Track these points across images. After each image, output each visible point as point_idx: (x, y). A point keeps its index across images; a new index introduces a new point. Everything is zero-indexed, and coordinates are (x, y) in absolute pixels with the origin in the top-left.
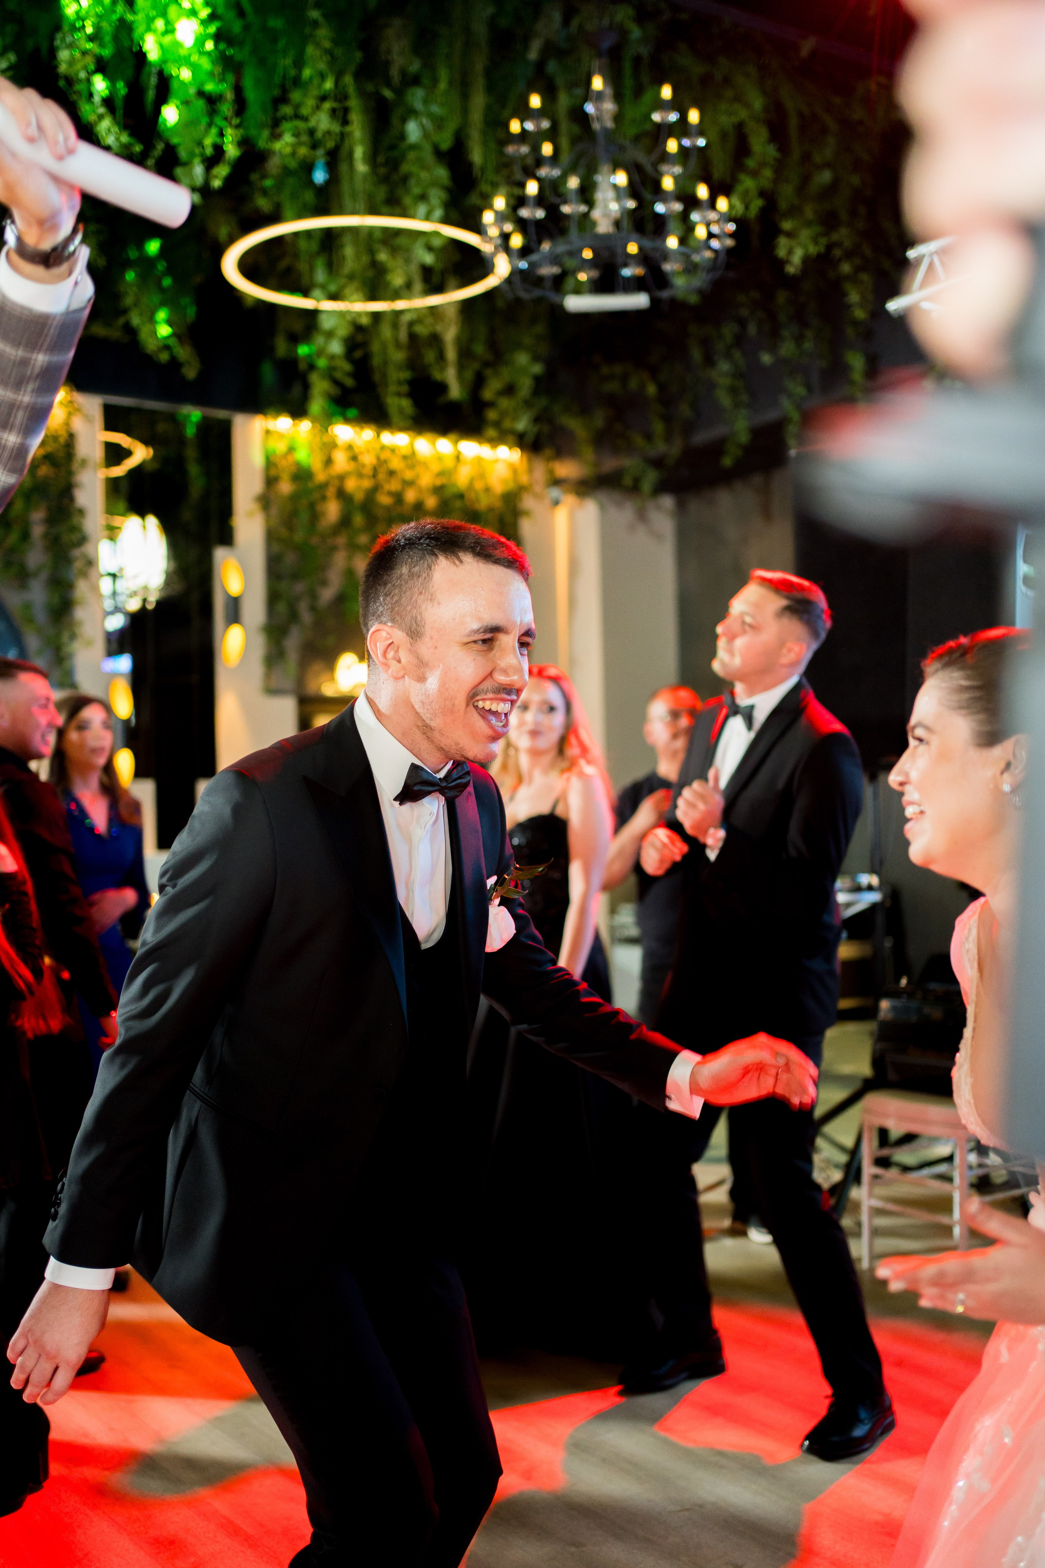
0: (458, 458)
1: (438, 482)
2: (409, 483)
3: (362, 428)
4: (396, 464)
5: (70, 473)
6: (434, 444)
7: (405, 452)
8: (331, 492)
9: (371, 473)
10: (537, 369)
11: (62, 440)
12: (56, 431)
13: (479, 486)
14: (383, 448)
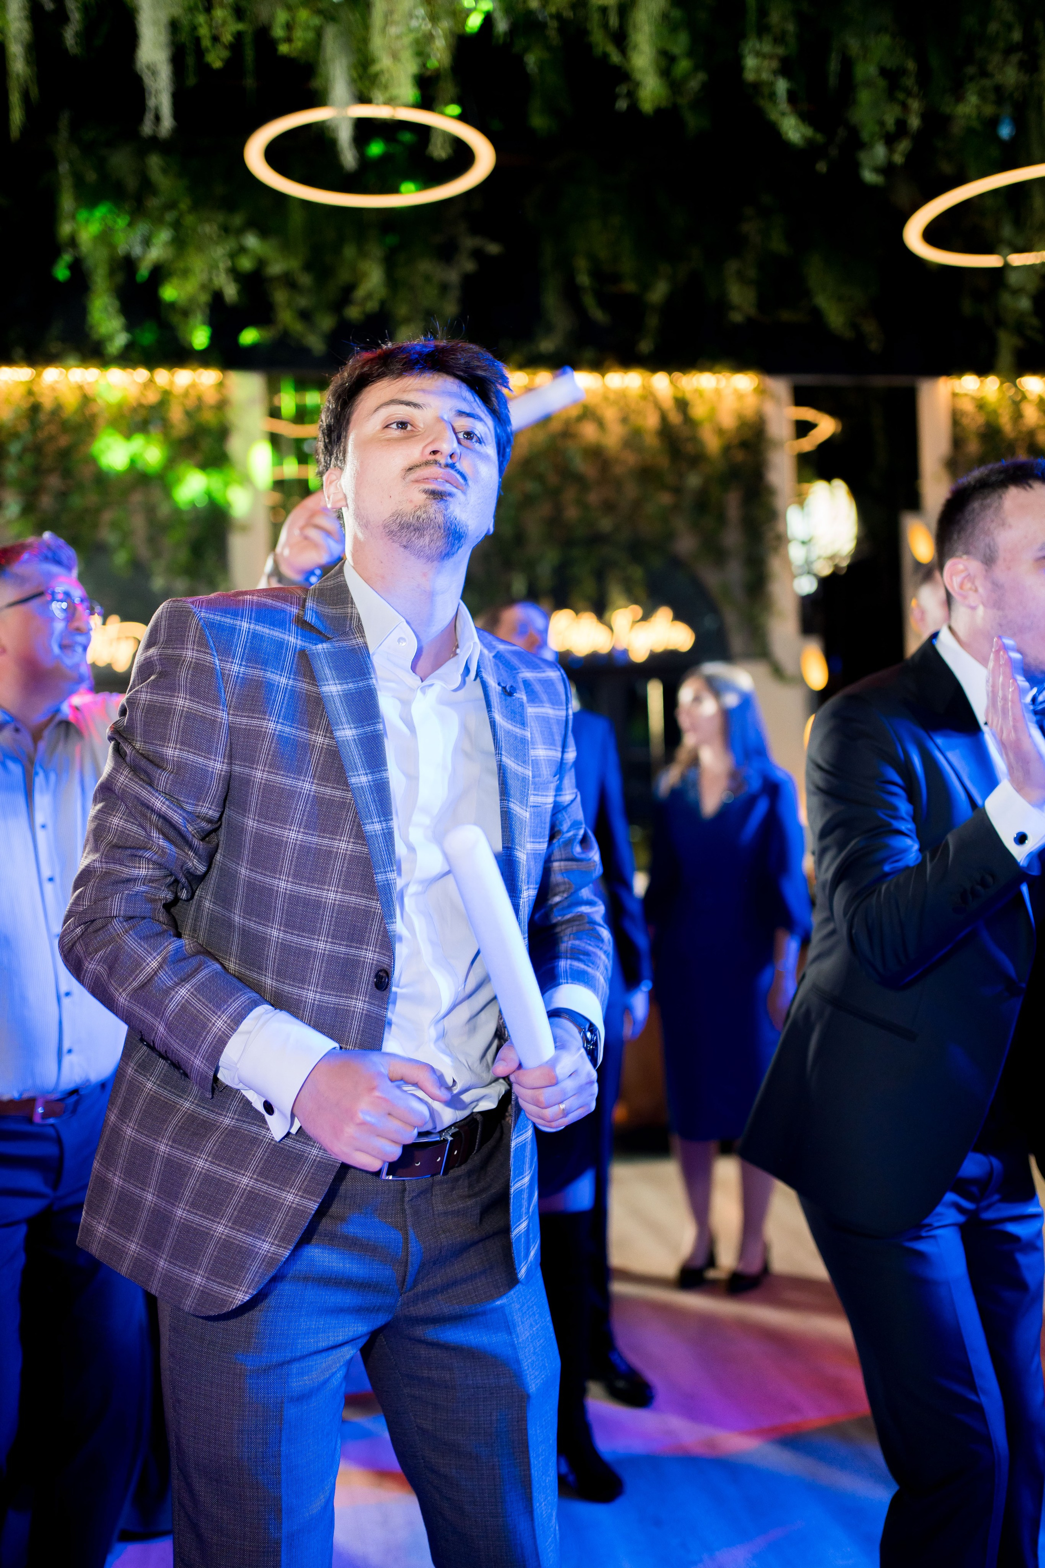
11: (754, 428)
12: (748, 417)
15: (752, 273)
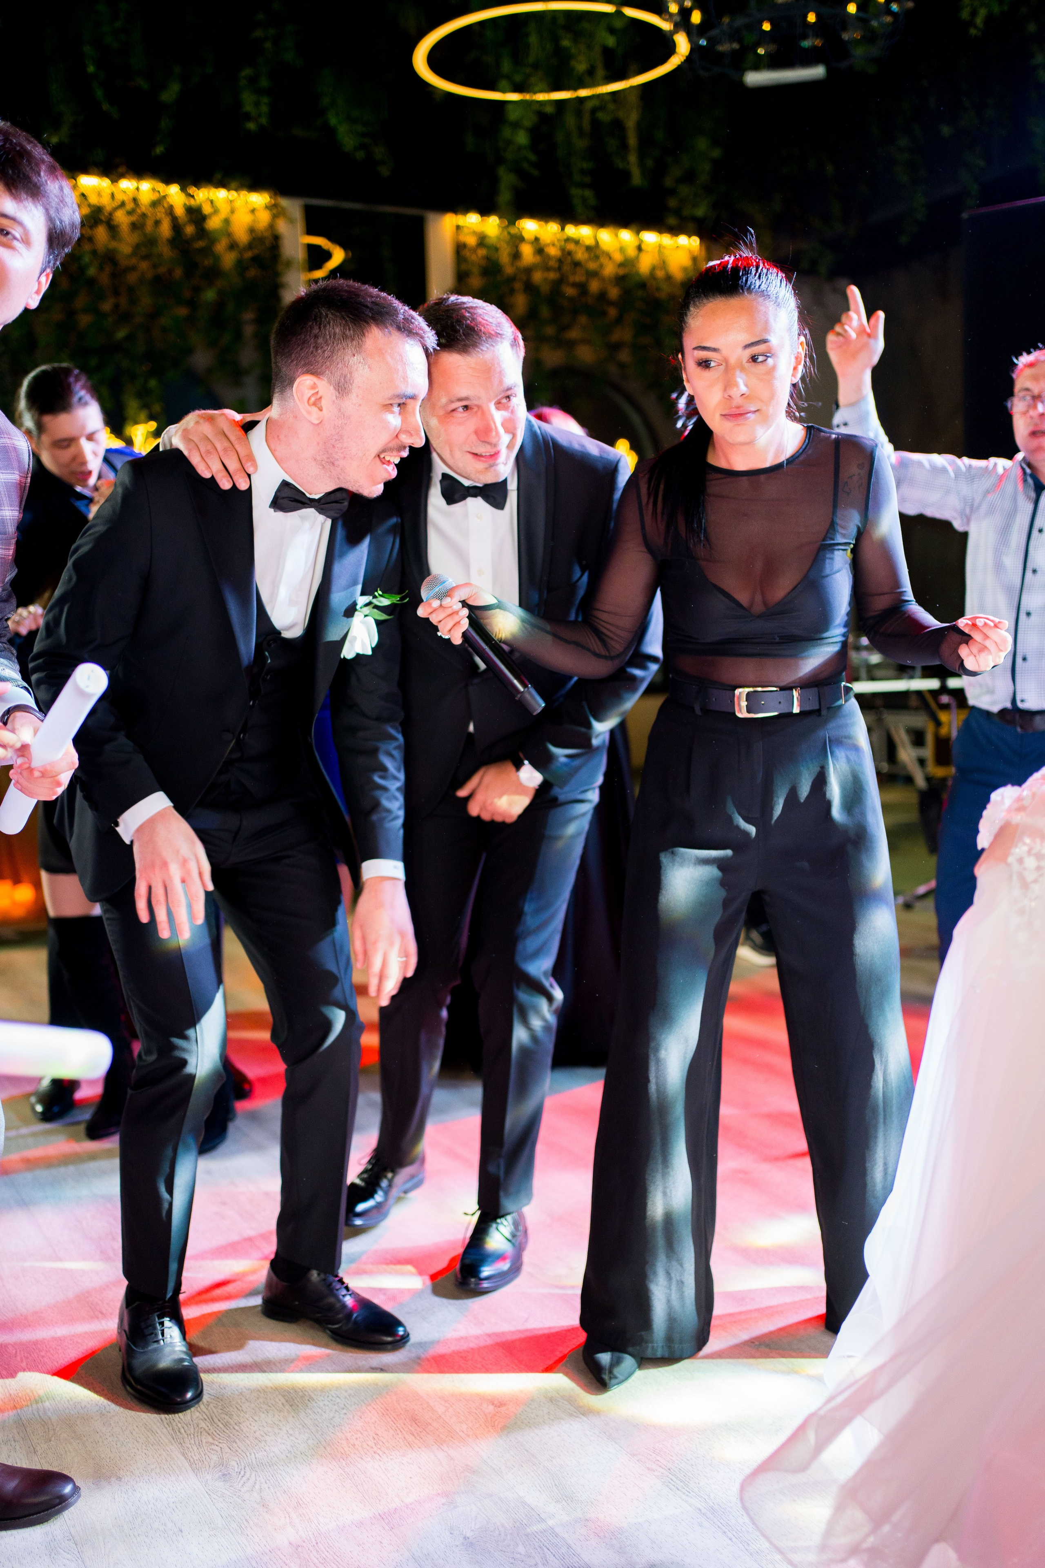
0: (639, 248)
1: (621, 272)
2: (594, 274)
3: (547, 222)
4: (580, 255)
5: (277, 274)
6: (616, 235)
7: (590, 242)
8: (518, 286)
9: (557, 266)
10: (716, 153)
11: (268, 243)
12: (262, 232)
13: (660, 274)
14: (568, 240)
15: (264, 83)
